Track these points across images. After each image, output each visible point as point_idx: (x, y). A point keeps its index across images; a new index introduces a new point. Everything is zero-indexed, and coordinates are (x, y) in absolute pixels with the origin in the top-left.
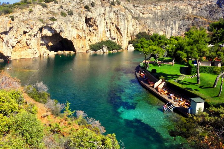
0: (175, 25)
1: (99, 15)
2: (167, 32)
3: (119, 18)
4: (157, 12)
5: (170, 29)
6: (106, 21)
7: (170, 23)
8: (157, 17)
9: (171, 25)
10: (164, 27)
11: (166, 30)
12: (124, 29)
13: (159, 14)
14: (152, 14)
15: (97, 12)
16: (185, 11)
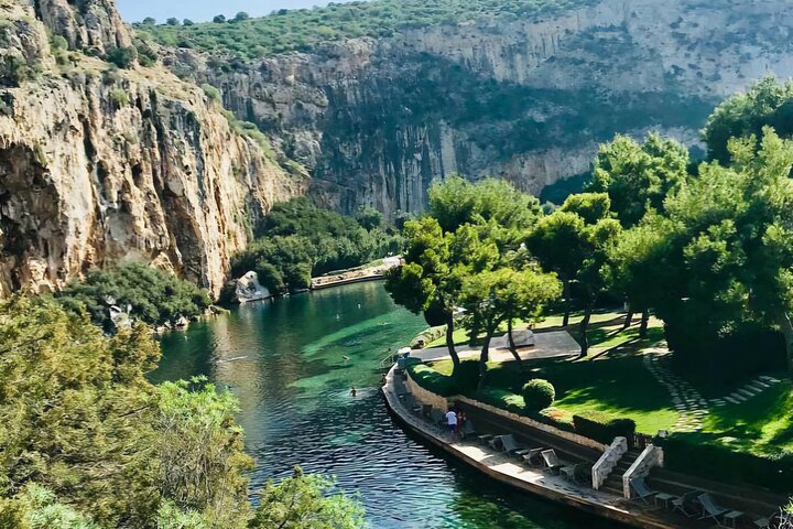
0: (438, 148)
1: (58, 126)
2: (403, 189)
3: (167, 131)
4: (341, 89)
5: (416, 171)
6: (99, 157)
7: (412, 141)
8: (340, 116)
9: (418, 150)
10: (386, 163)
11: (398, 179)
12: (203, 196)
13: (350, 97)
14: (318, 102)
15: (43, 112)
16: (477, 74)
